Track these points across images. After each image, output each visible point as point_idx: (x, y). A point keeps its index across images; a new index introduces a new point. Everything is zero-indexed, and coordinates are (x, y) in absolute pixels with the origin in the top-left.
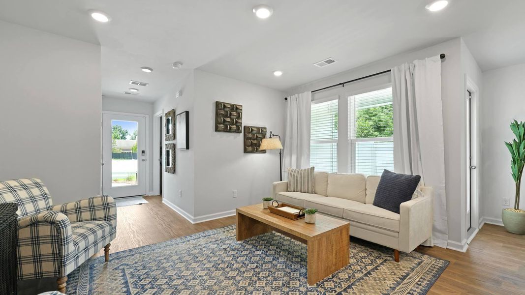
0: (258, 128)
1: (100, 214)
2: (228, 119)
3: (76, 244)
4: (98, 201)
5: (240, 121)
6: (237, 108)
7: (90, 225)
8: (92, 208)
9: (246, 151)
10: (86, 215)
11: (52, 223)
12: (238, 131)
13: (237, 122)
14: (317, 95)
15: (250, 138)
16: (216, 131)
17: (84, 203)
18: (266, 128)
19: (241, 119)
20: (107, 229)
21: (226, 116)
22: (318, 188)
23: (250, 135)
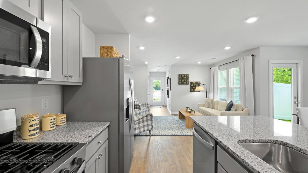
0: (196, 82)
1: (147, 106)
2: (183, 80)
3: (142, 110)
4: (146, 103)
5: (188, 80)
6: (186, 76)
7: (145, 108)
8: (145, 104)
9: (191, 91)
10: (144, 106)
11: (139, 105)
12: (187, 84)
13: (186, 81)
14: (221, 67)
15: (192, 86)
16: (179, 84)
17: (144, 103)
18: (200, 82)
19: (188, 79)
20: (148, 109)
21: (182, 79)
22: (215, 107)
23: (192, 85)
